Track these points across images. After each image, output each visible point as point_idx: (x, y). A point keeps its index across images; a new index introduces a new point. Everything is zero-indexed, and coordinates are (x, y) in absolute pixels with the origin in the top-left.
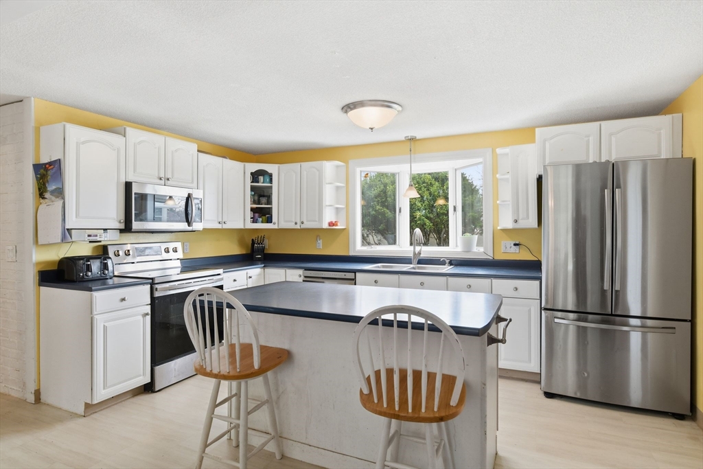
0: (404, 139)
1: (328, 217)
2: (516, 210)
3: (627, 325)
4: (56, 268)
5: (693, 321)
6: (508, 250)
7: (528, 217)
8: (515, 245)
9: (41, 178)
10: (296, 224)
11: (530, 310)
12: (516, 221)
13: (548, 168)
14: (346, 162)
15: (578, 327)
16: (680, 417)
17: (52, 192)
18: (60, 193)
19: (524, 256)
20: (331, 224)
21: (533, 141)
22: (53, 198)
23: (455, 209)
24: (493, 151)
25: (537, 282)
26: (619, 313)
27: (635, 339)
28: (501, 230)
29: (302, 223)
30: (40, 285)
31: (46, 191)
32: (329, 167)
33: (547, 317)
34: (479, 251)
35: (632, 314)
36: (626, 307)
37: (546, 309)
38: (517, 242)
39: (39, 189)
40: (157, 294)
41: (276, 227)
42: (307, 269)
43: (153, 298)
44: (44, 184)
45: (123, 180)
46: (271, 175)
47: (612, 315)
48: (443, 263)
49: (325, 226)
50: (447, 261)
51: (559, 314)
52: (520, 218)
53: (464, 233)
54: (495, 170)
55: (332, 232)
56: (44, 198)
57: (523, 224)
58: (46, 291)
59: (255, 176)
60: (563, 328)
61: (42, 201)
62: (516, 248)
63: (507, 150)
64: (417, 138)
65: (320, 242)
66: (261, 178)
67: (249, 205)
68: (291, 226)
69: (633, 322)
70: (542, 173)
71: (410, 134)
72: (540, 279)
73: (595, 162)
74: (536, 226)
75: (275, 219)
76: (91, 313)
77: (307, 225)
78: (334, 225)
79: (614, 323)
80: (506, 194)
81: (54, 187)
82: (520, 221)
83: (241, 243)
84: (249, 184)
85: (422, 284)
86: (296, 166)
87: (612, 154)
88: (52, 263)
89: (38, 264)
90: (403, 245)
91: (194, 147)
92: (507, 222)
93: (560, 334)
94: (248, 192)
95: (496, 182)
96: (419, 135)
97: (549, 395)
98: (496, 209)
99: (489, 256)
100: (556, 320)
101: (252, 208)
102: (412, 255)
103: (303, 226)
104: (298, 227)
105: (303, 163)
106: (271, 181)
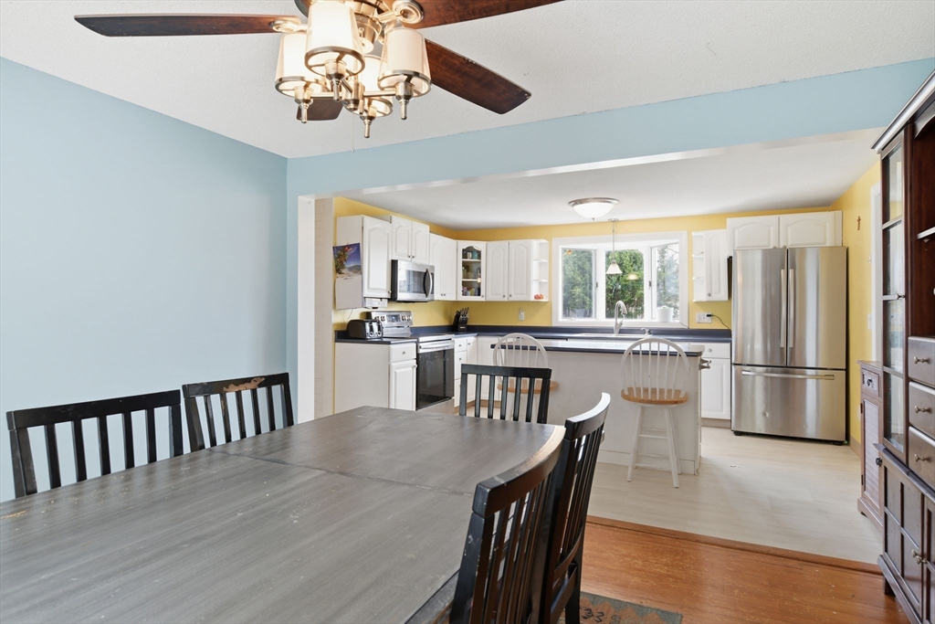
0: (608, 220)
1: (535, 291)
2: (710, 285)
3: (804, 374)
4: (345, 329)
5: (847, 370)
6: (702, 321)
7: (720, 291)
8: (708, 316)
9: (339, 257)
10: (504, 296)
11: (722, 368)
12: (710, 295)
13: (737, 252)
14: (550, 240)
15: (766, 377)
16: (839, 443)
17: (350, 269)
18: (358, 269)
19: (717, 326)
20: (536, 297)
21: (724, 226)
22: (351, 273)
23: (650, 284)
24: (689, 234)
25: (729, 345)
26: (792, 365)
27: (811, 385)
28: (696, 302)
29: (510, 296)
30: (336, 341)
31: (343, 267)
32: (535, 245)
33: (736, 371)
34: (675, 322)
35: (808, 366)
36: (804, 360)
37: (735, 364)
38: (710, 314)
39: (336, 266)
40: (421, 351)
41: (483, 299)
43: (418, 355)
44: (341, 262)
45: (390, 260)
46: (479, 253)
47: (787, 367)
48: (643, 333)
49: (532, 299)
50: (647, 331)
51: (748, 368)
52: (714, 291)
53: (659, 305)
54: (690, 251)
55: (537, 304)
56: (340, 273)
57: (715, 297)
58: (339, 345)
59: (465, 252)
60: (751, 378)
61: (338, 275)
62: (709, 319)
63: (701, 233)
64: (620, 220)
65: (523, 314)
66: (470, 254)
67: (461, 279)
68: (499, 298)
69: (809, 372)
70: (732, 255)
71: (613, 217)
72: (731, 342)
73: (775, 248)
74: (727, 299)
75: (483, 292)
76: (389, 361)
77: (515, 298)
78: (539, 298)
79: (794, 374)
80: (700, 271)
81: (352, 265)
82: (712, 295)
83: (446, 314)
84: (461, 260)
86: (504, 244)
87: (789, 241)
88: (342, 324)
89: (335, 325)
90: (599, 317)
91: (427, 228)
92: (701, 296)
93: (747, 385)
94: (461, 268)
95: (690, 260)
96: (621, 218)
97: (738, 433)
98: (691, 284)
99: (685, 326)
100: (743, 373)
101: (463, 282)
102: (614, 326)
103: (511, 299)
104: (506, 299)
105: (511, 242)
106: (479, 257)
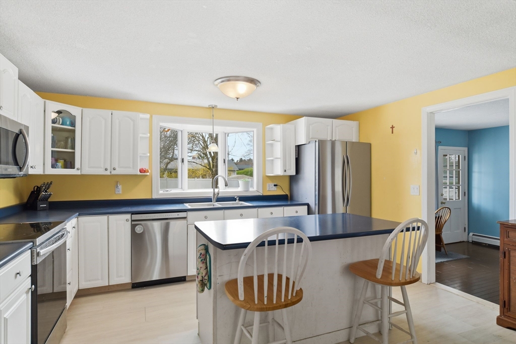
0: (208, 106)
6: (270, 189)
7: (290, 169)
8: (275, 185)
10: (106, 170)
12: (285, 171)
14: (151, 116)
19: (279, 192)
23: (224, 161)
29: (114, 169)
34: (253, 190)
38: (275, 184)
42: (133, 213)
48: (235, 200)
52: (287, 169)
54: (264, 139)
55: (141, 177)
57: (288, 173)
62: (275, 188)
64: (218, 107)
65: (120, 187)
67: (49, 149)
68: (101, 172)
71: (213, 103)
72: (307, 205)
74: (294, 174)
75: (77, 164)
77: (119, 171)
78: (145, 172)
82: (287, 171)
84: (49, 124)
85: (241, 215)
86: (105, 113)
87: (337, 137)
91: (16, 70)
94: (49, 134)
95: (264, 145)
96: (220, 106)
98: (264, 163)
101: (52, 151)
102: (211, 195)
103: (114, 172)
104: (108, 173)
105: (114, 112)
106: (73, 124)
